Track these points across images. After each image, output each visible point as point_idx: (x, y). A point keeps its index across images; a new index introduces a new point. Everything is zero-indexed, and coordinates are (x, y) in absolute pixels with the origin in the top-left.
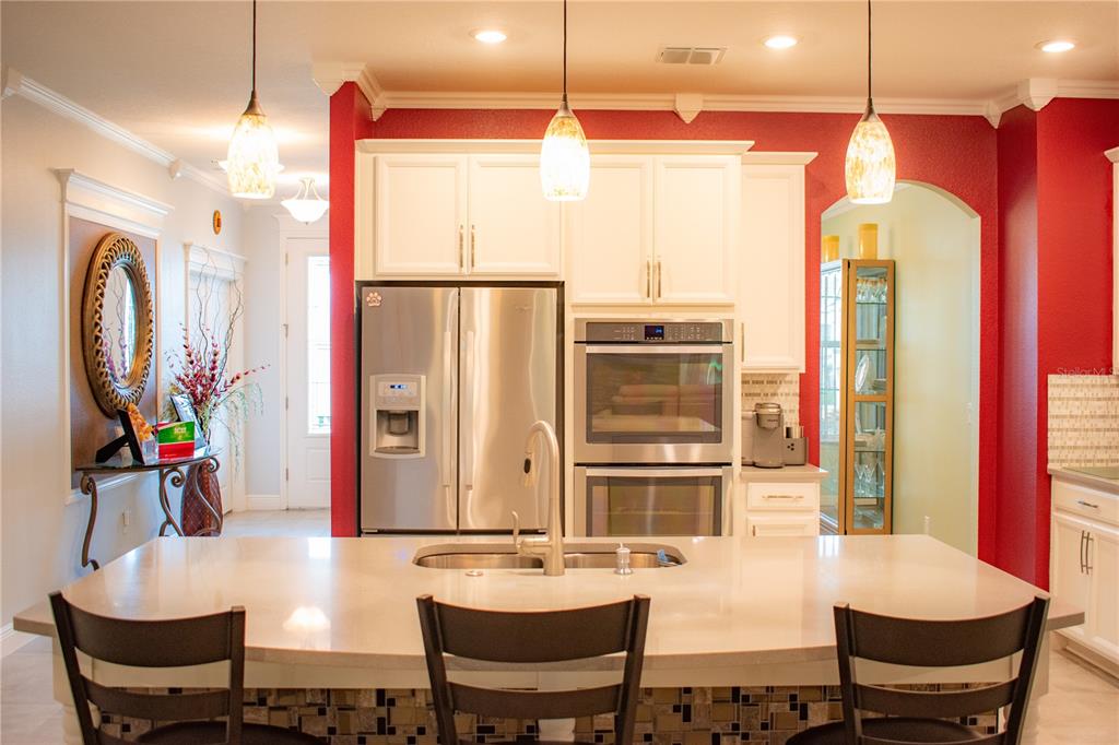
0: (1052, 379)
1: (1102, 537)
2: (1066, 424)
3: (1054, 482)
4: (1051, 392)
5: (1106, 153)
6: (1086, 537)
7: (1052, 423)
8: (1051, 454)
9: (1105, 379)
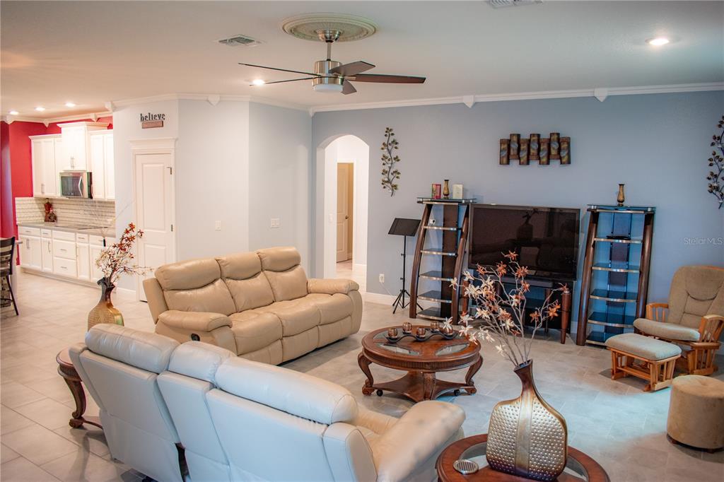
0: (16, 199)
1: (33, 239)
2: (21, 211)
3: (19, 227)
4: (16, 202)
5: (30, 137)
6: (28, 240)
7: (17, 211)
8: (17, 219)
9: (31, 198)
